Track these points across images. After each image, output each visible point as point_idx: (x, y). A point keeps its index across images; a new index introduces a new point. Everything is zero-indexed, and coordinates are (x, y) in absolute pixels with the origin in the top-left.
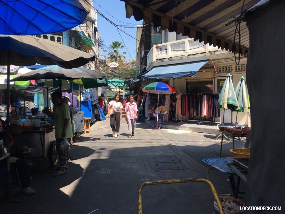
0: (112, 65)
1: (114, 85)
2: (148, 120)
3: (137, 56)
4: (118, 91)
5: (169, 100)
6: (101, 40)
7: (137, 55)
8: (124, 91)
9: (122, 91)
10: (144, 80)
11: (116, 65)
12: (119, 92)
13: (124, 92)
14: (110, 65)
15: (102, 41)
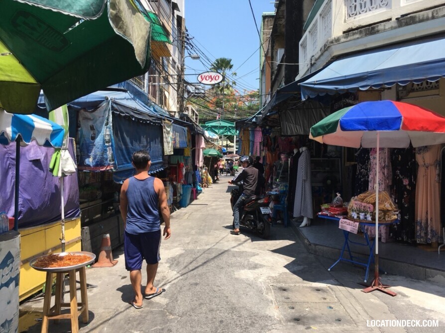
0: (207, 78)
1: (216, 133)
2: (303, 224)
3: (262, 75)
4: (225, 143)
5: (384, 168)
6: (188, 35)
7: (263, 71)
8: (234, 144)
9: (232, 144)
10: (303, 99)
11: (217, 78)
12: (227, 146)
13: (235, 147)
14: (202, 80)
15: (190, 37)
